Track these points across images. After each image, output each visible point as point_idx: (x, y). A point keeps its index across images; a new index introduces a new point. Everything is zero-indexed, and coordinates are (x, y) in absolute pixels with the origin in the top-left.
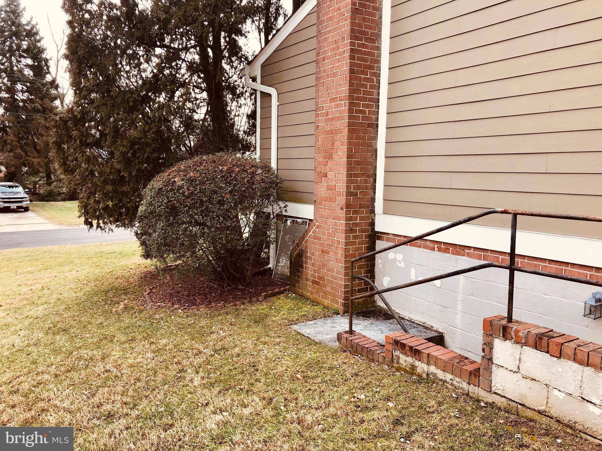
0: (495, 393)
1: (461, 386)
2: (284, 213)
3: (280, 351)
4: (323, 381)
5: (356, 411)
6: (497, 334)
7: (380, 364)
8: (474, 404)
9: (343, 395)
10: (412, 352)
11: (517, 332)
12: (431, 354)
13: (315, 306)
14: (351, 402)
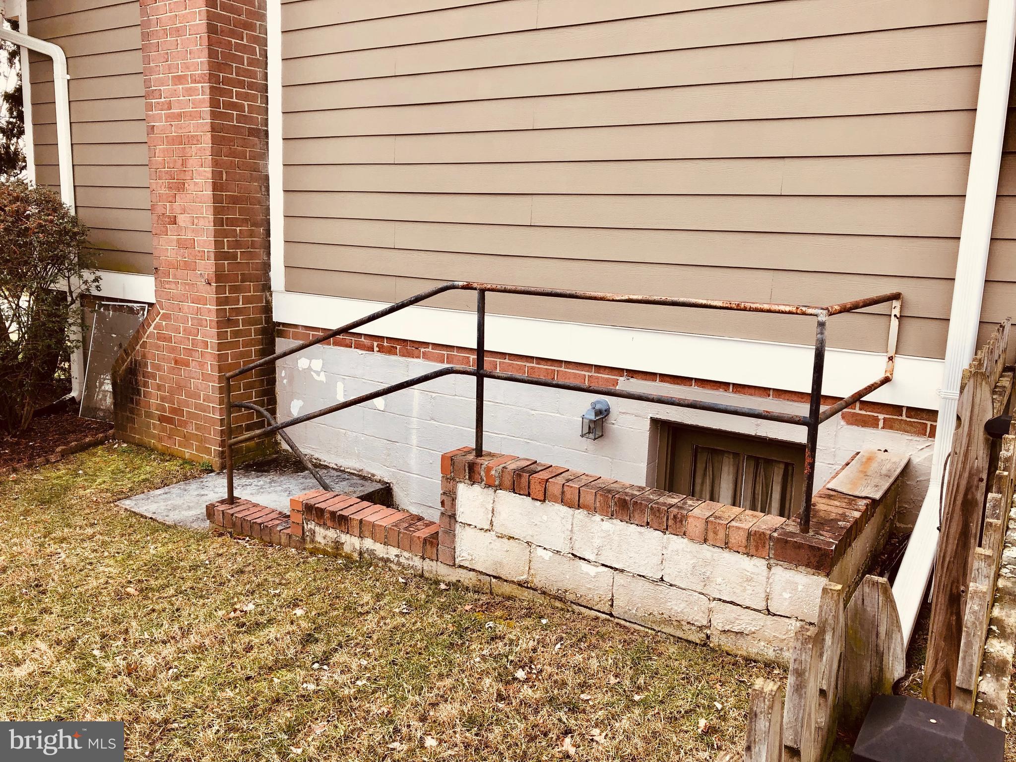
0: (460, 566)
1: (411, 563)
2: (94, 292)
3: (96, 551)
4: (179, 592)
5: (239, 633)
6: (462, 477)
7: (282, 546)
8: (430, 588)
9: (216, 611)
10: (334, 521)
11: (488, 469)
12: (365, 521)
13: (167, 461)
14: (230, 619)
